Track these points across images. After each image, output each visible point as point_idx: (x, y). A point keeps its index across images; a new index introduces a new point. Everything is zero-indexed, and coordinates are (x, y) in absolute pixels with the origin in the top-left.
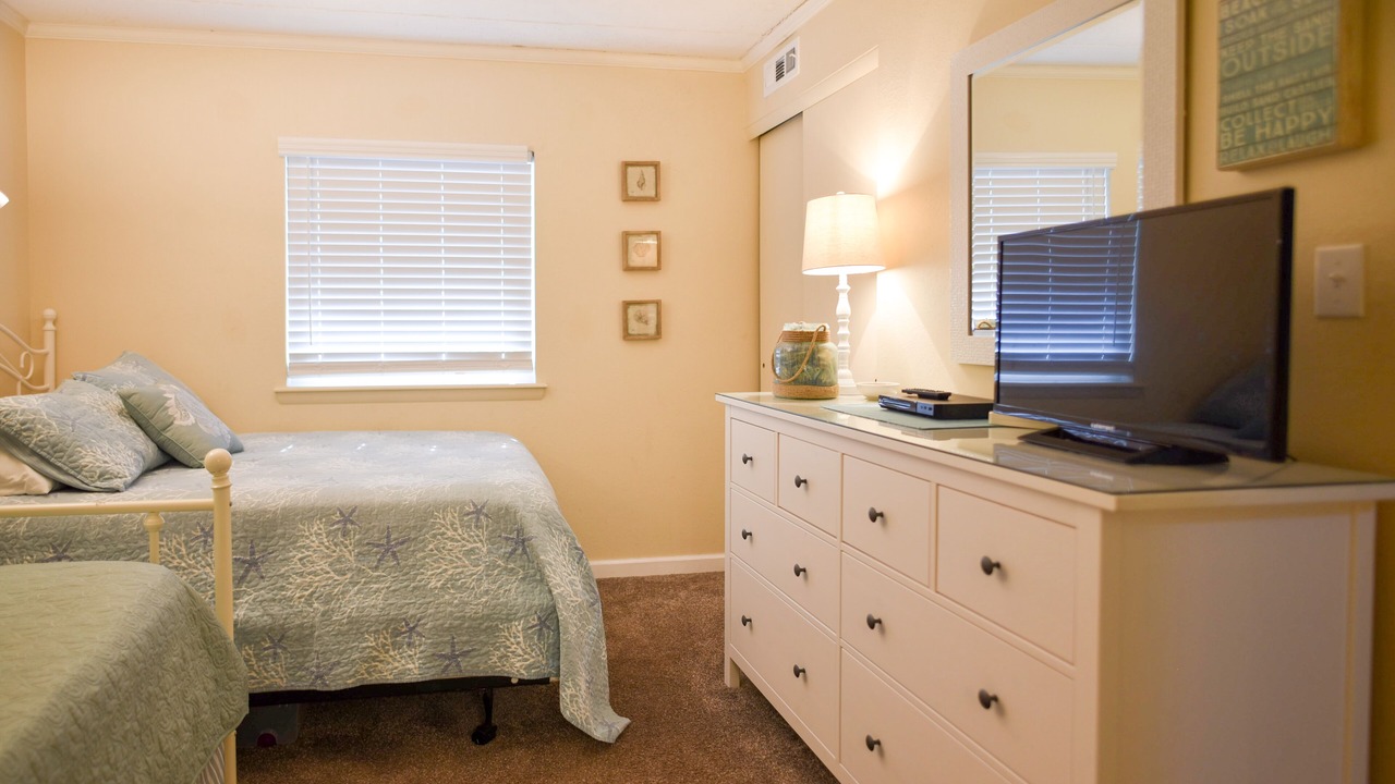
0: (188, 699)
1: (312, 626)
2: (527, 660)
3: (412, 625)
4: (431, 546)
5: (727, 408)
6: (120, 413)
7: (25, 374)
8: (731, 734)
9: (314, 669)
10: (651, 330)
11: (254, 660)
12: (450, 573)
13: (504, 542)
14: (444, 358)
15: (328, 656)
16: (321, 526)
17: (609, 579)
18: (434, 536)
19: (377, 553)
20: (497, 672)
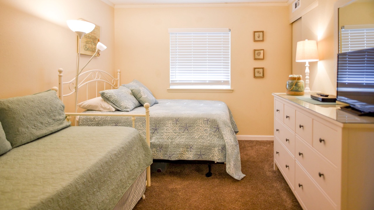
0: (138, 158)
1: (168, 145)
2: (218, 157)
3: (191, 147)
4: (196, 128)
5: (274, 97)
6: (131, 94)
7: (113, 84)
8: (272, 182)
9: (168, 155)
10: (261, 75)
11: (156, 152)
12: (200, 135)
13: (214, 128)
14: (207, 82)
15: (172, 152)
16: (171, 122)
17: (249, 140)
18: (197, 126)
19: (184, 129)
20: (211, 160)
